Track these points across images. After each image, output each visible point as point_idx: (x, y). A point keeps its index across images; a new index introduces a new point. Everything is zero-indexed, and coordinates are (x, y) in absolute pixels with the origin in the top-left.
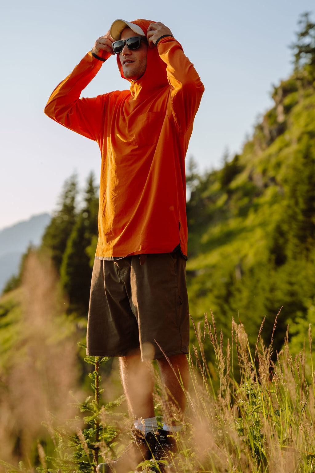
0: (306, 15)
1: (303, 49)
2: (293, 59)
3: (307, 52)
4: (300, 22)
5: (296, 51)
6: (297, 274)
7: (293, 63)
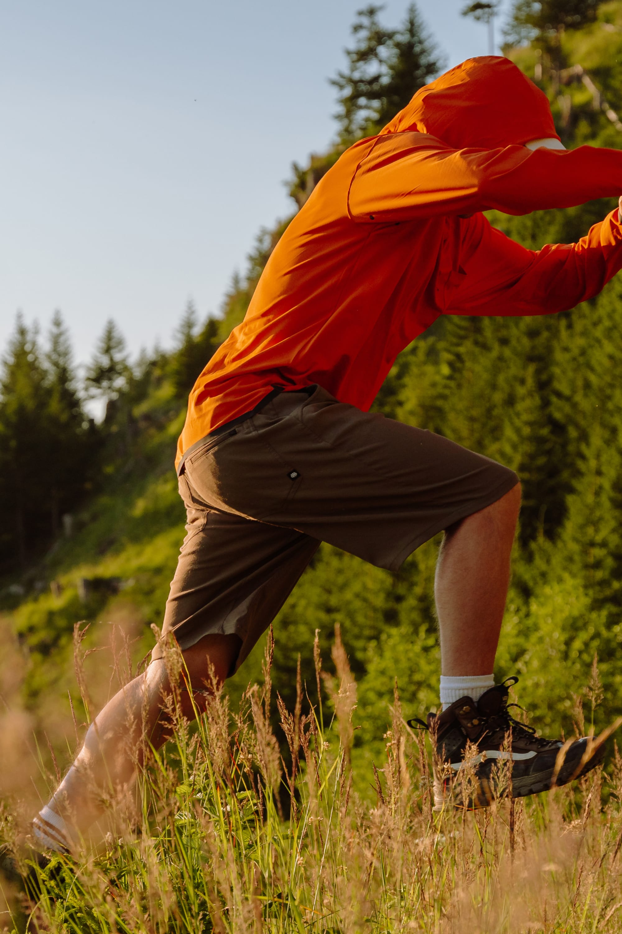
0: (372, 12)
1: (363, 87)
2: (340, 109)
3: (371, 96)
4: (357, 28)
5: (348, 91)
6: (343, 587)
7: (338, 117)
